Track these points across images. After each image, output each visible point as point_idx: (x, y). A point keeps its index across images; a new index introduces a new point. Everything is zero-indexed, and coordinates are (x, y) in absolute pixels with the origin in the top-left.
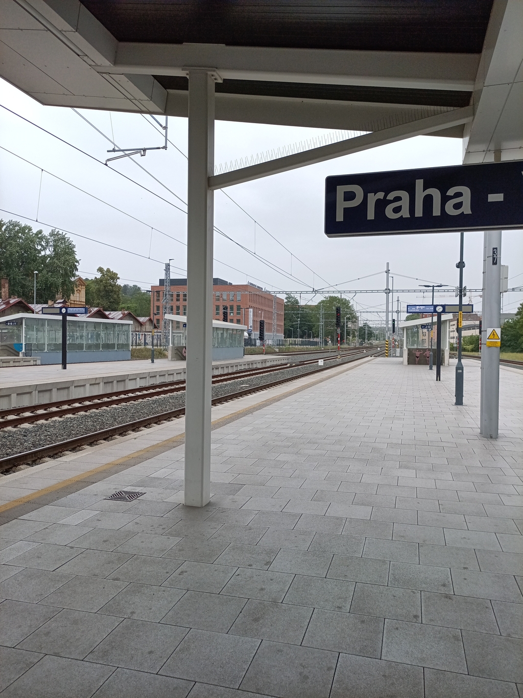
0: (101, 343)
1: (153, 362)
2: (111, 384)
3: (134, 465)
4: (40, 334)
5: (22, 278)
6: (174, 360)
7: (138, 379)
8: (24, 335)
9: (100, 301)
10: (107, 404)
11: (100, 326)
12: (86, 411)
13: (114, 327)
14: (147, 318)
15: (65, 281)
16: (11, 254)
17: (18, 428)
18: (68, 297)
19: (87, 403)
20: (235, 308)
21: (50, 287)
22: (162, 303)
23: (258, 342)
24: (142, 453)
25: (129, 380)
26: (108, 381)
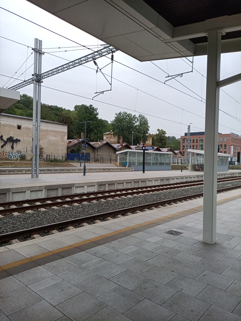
0: (158, 162)
1: (182, 171)
2: (163, 181)
3: (177, 219)
4: (134, 158)
5: (127, 135)
6: (192, 171)
7: (175, 179)
8: (128, 158)
9: (158, 144)
10: (162, 189)
11: (158, 155)
12: (153, 192)
13: (164, 155)
14: (179, 151)
15: (144, 135)
16: (124, 125)
17: (127, 197)
18: (145, 142)
19: (153, 188)
20: (223, 146)
21: (138, 138)
22: (186, 144)
23: (236, 163)
24: (180, 214)
25: (171, 179)
26: (162, 179)
